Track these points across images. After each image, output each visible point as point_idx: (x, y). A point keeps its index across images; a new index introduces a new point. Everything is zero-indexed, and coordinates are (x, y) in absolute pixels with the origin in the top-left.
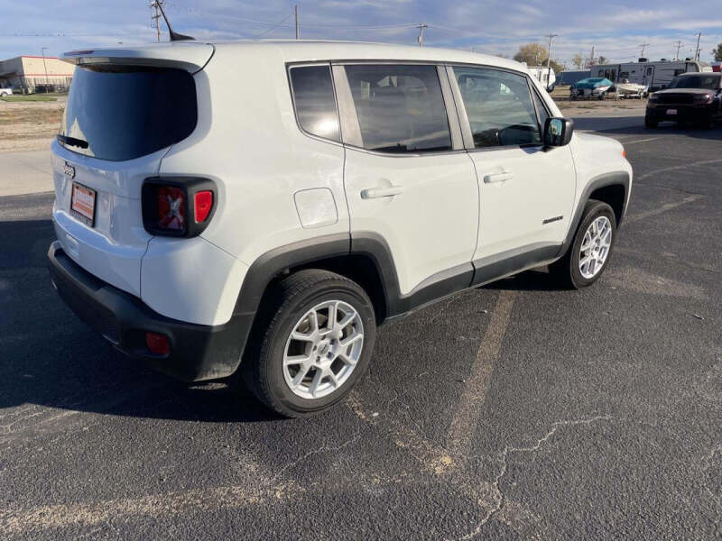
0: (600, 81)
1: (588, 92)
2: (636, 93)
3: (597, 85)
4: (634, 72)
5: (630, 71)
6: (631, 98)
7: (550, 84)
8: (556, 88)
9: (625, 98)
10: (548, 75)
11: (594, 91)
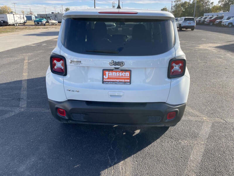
0: (43, 19)
1: (40, 23)
2: (55, 23)
3: (42, 21)
4: (51, 17)
5: (50, 16)
6: (54, 25)
7: (25, 20)
8: (27, 21)
9: (52, 25)
10: (24, 17)
11: (42, 23)
